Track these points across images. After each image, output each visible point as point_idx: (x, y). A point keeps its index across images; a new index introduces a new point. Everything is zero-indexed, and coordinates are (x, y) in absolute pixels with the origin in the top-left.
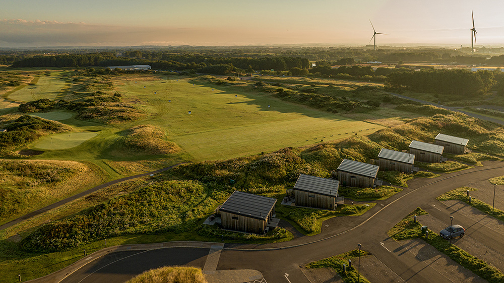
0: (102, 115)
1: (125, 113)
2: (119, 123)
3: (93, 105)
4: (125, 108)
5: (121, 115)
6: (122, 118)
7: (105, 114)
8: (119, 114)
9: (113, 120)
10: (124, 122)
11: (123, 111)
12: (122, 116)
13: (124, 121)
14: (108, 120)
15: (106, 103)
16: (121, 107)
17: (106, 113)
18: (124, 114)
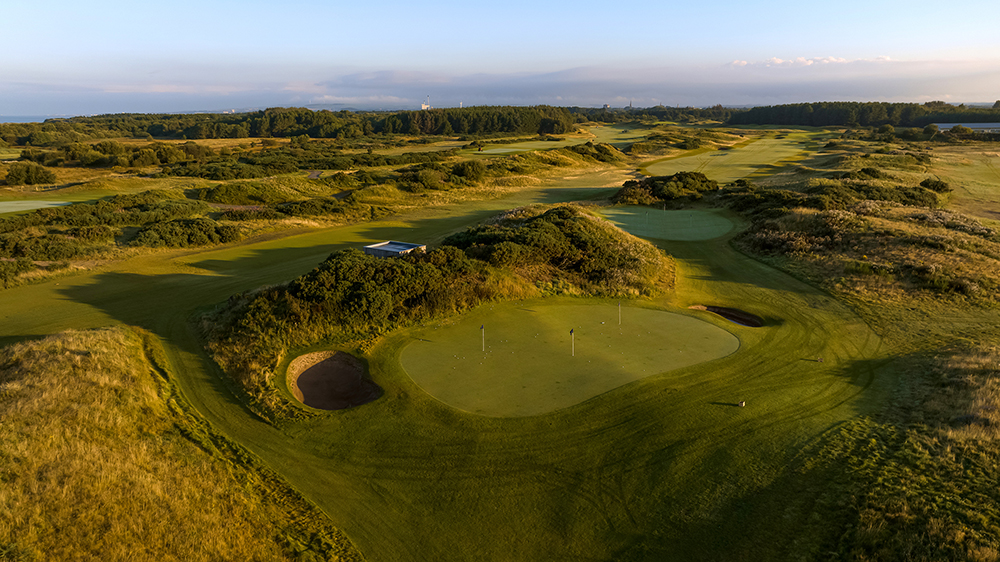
0: (831, 246)
1: (940, 257)
2: (895, 298)
3: (818, 204)
4: (950, 235)
5: (920, 263)
6: (917, 279)
7: (846, 245)
8: (912, 256)
9: (873, 278)
10: (927, 302)
11: (936, 245)
12: (924, 270)
13: (927, 295)
14: (848, 272)
15: (872, 205)
16: (932, 225)
17: (850, 241)
18: (936, 262)
